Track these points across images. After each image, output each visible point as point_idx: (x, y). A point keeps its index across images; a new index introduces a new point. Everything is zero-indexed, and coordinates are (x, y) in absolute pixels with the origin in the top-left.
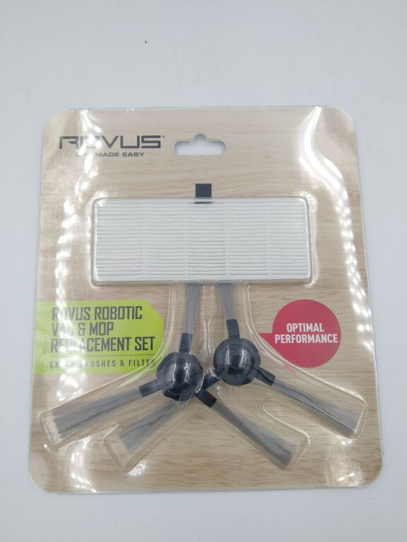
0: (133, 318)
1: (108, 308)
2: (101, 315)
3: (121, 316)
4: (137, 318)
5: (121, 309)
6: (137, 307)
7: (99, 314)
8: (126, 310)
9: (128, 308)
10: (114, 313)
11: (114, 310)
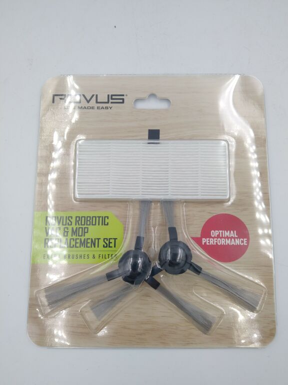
0: (102, 224)
1: (85, 217)
2: (80, 222)
3: (94, 223)
4: (105, 225)
5: (94, 218)
6: (105, 217)
7: (78, 221)
8: (97, 219)
9: (99, 217)
10: (89, 221)
11: (89, 219)
